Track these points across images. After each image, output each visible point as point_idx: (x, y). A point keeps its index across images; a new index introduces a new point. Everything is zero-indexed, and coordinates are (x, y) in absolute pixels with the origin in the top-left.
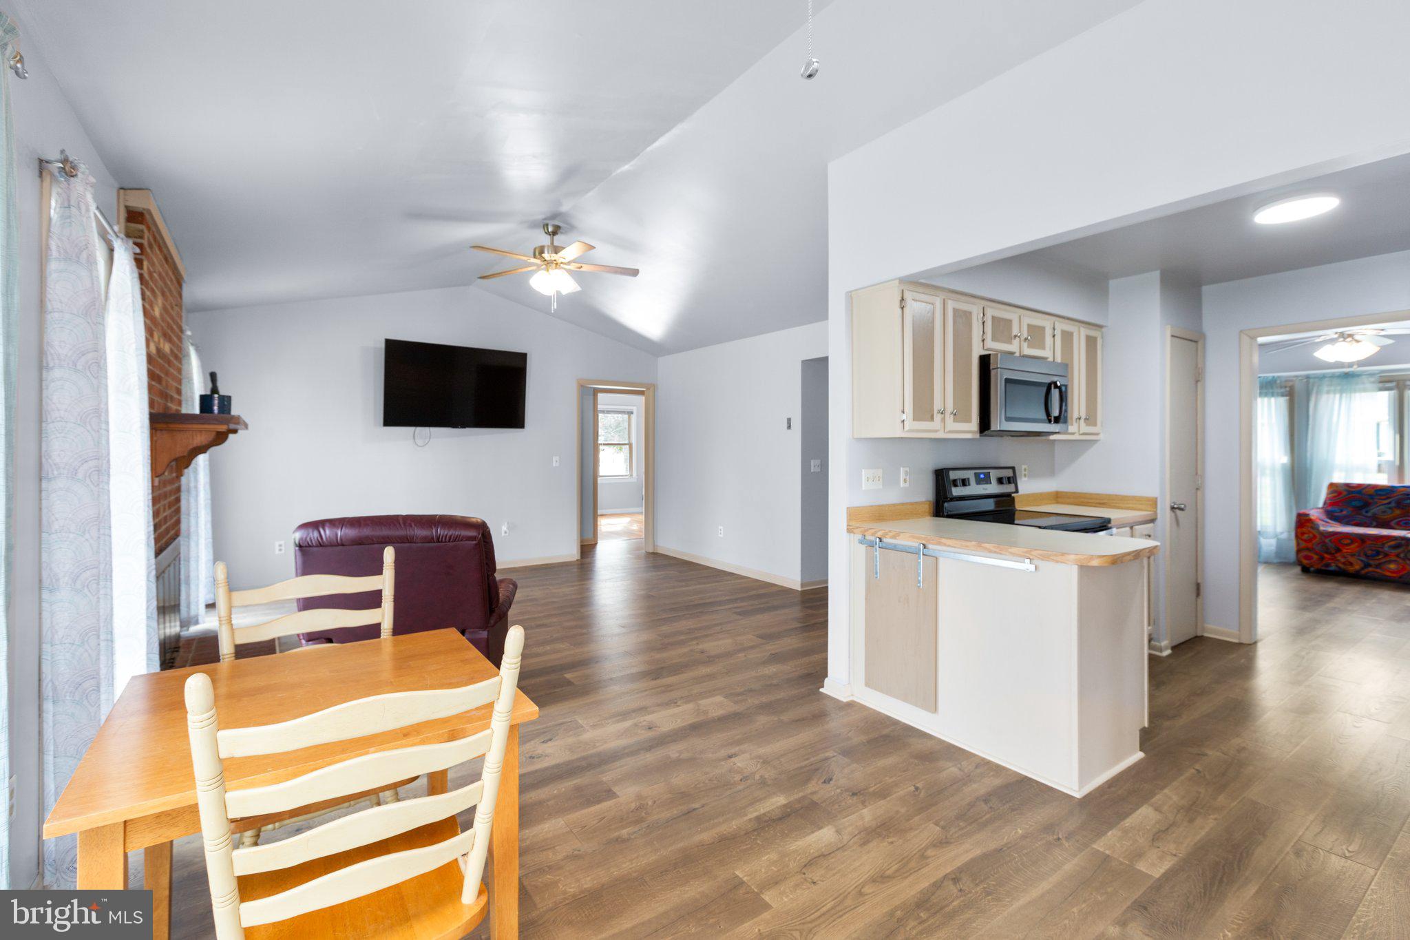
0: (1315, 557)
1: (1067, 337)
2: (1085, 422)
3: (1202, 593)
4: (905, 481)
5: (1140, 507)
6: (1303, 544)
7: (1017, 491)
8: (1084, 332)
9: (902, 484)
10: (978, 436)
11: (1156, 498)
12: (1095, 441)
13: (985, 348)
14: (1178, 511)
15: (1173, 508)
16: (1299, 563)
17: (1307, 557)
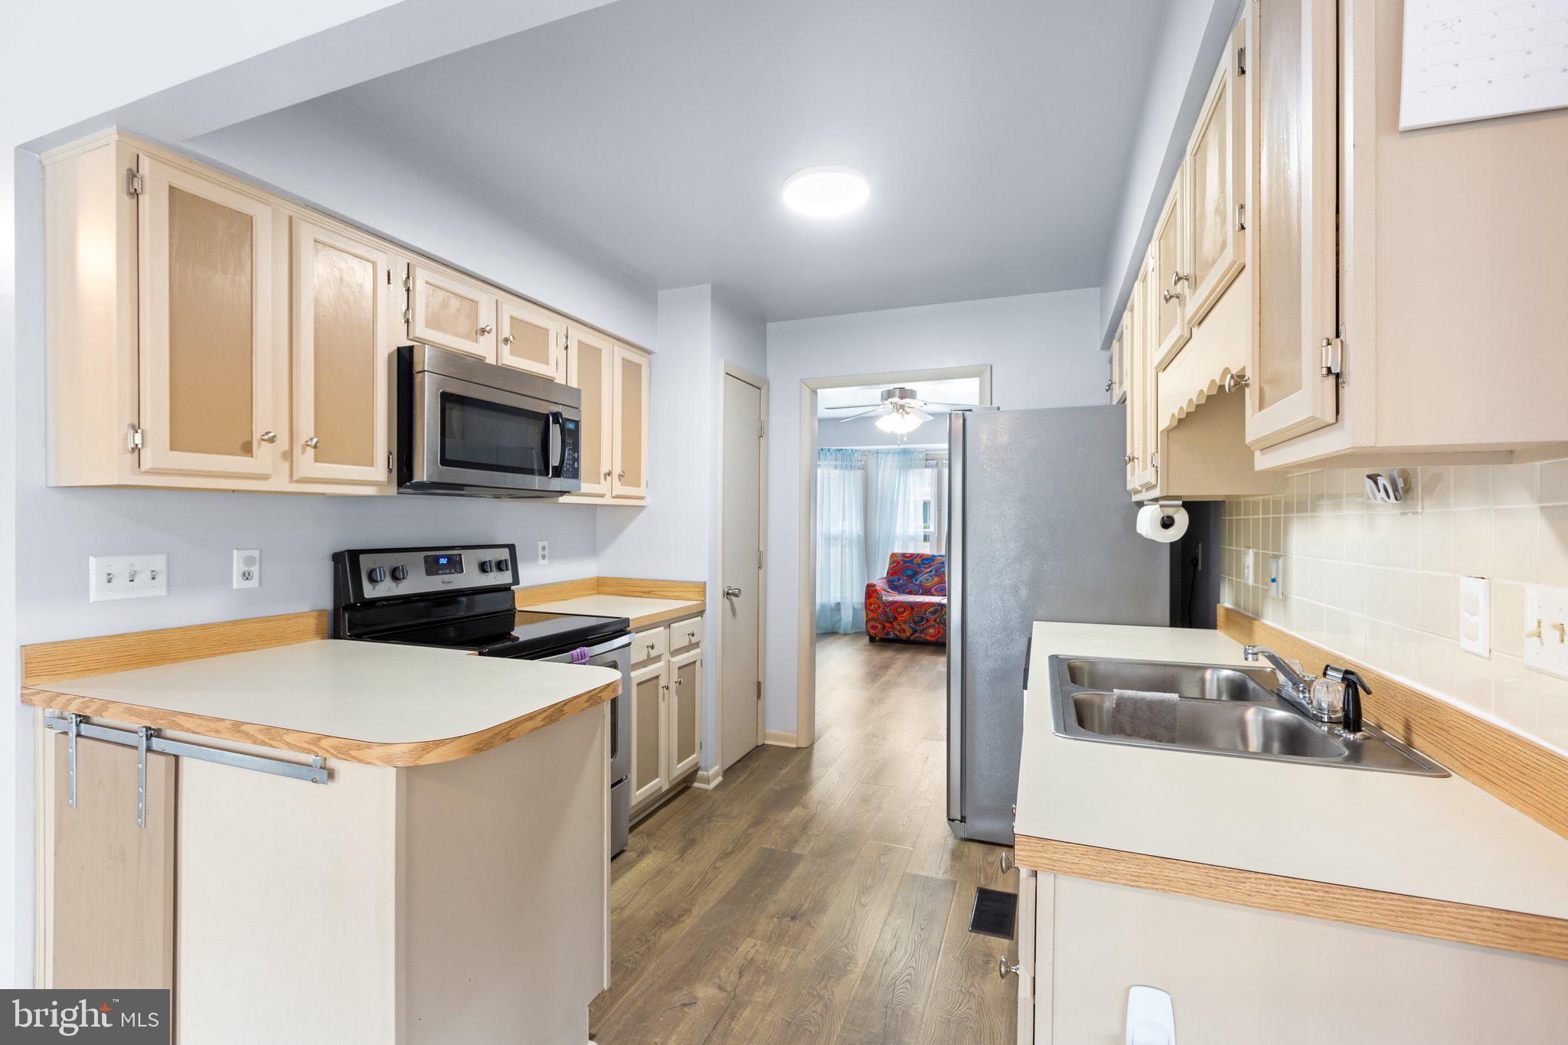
0: (879, 626)
1: (590, 356)
2: (620, 480)
3: (762, 695)
4: (246, 576)
5: (685, 595)
6: (871, 615)
7: (516, 581)
8: (621, 352)
9: (237, 582)
10: (393, 490)
11: (705, 583)
12: (642, 507)
13: (411, 337)
14: (733, 598)
15: (728, 594)
16: (868, 633)
17: (874, 627)
